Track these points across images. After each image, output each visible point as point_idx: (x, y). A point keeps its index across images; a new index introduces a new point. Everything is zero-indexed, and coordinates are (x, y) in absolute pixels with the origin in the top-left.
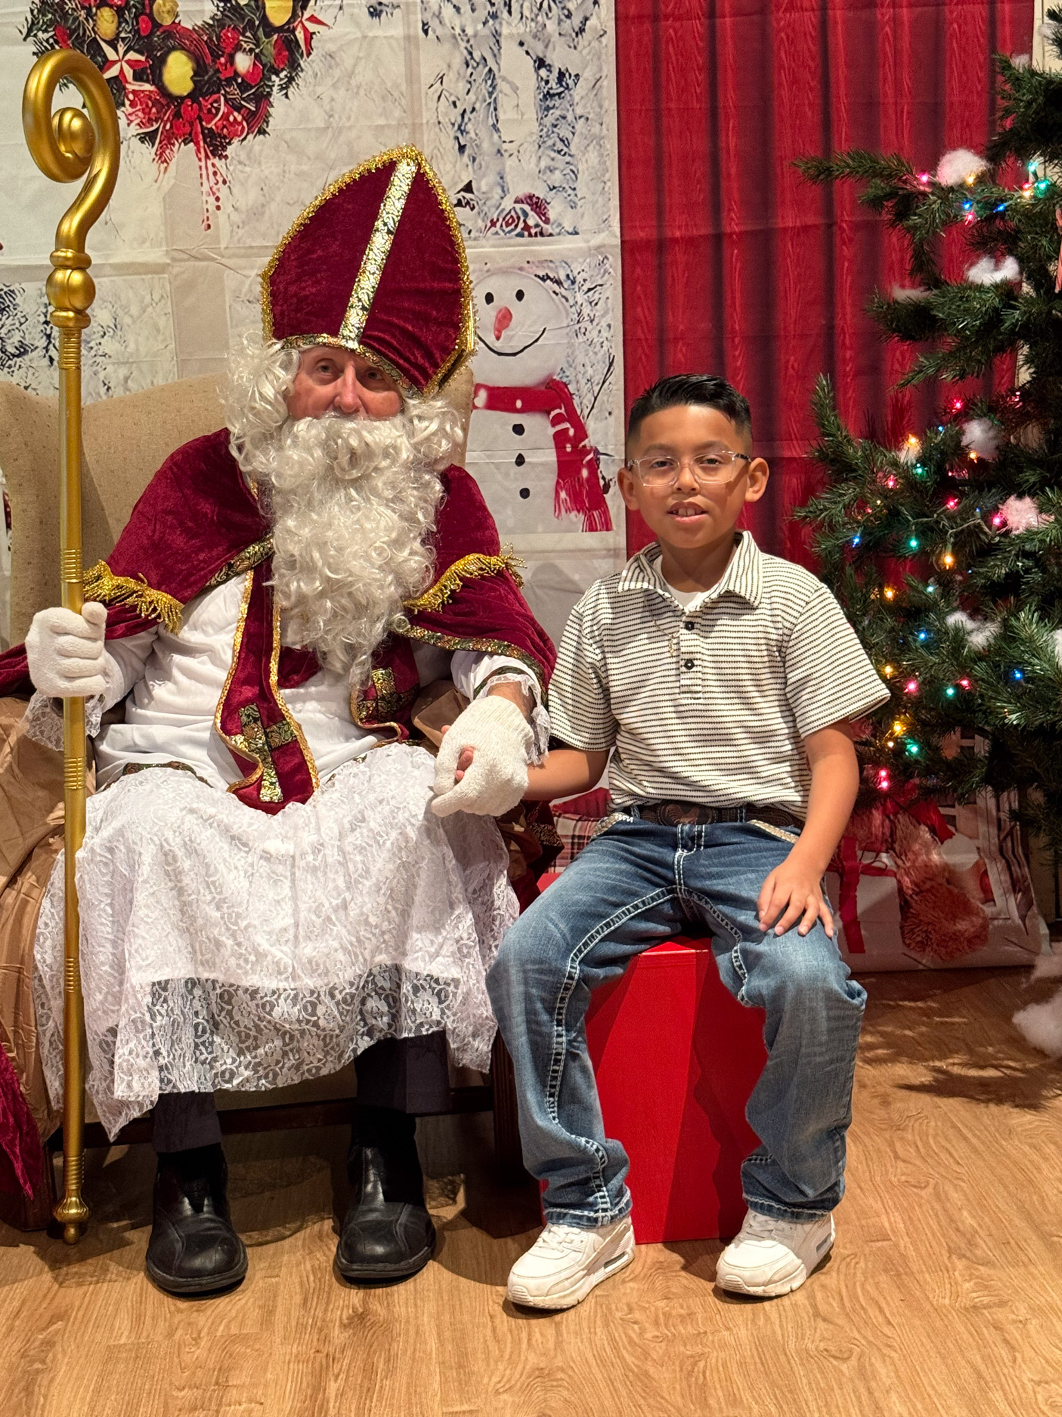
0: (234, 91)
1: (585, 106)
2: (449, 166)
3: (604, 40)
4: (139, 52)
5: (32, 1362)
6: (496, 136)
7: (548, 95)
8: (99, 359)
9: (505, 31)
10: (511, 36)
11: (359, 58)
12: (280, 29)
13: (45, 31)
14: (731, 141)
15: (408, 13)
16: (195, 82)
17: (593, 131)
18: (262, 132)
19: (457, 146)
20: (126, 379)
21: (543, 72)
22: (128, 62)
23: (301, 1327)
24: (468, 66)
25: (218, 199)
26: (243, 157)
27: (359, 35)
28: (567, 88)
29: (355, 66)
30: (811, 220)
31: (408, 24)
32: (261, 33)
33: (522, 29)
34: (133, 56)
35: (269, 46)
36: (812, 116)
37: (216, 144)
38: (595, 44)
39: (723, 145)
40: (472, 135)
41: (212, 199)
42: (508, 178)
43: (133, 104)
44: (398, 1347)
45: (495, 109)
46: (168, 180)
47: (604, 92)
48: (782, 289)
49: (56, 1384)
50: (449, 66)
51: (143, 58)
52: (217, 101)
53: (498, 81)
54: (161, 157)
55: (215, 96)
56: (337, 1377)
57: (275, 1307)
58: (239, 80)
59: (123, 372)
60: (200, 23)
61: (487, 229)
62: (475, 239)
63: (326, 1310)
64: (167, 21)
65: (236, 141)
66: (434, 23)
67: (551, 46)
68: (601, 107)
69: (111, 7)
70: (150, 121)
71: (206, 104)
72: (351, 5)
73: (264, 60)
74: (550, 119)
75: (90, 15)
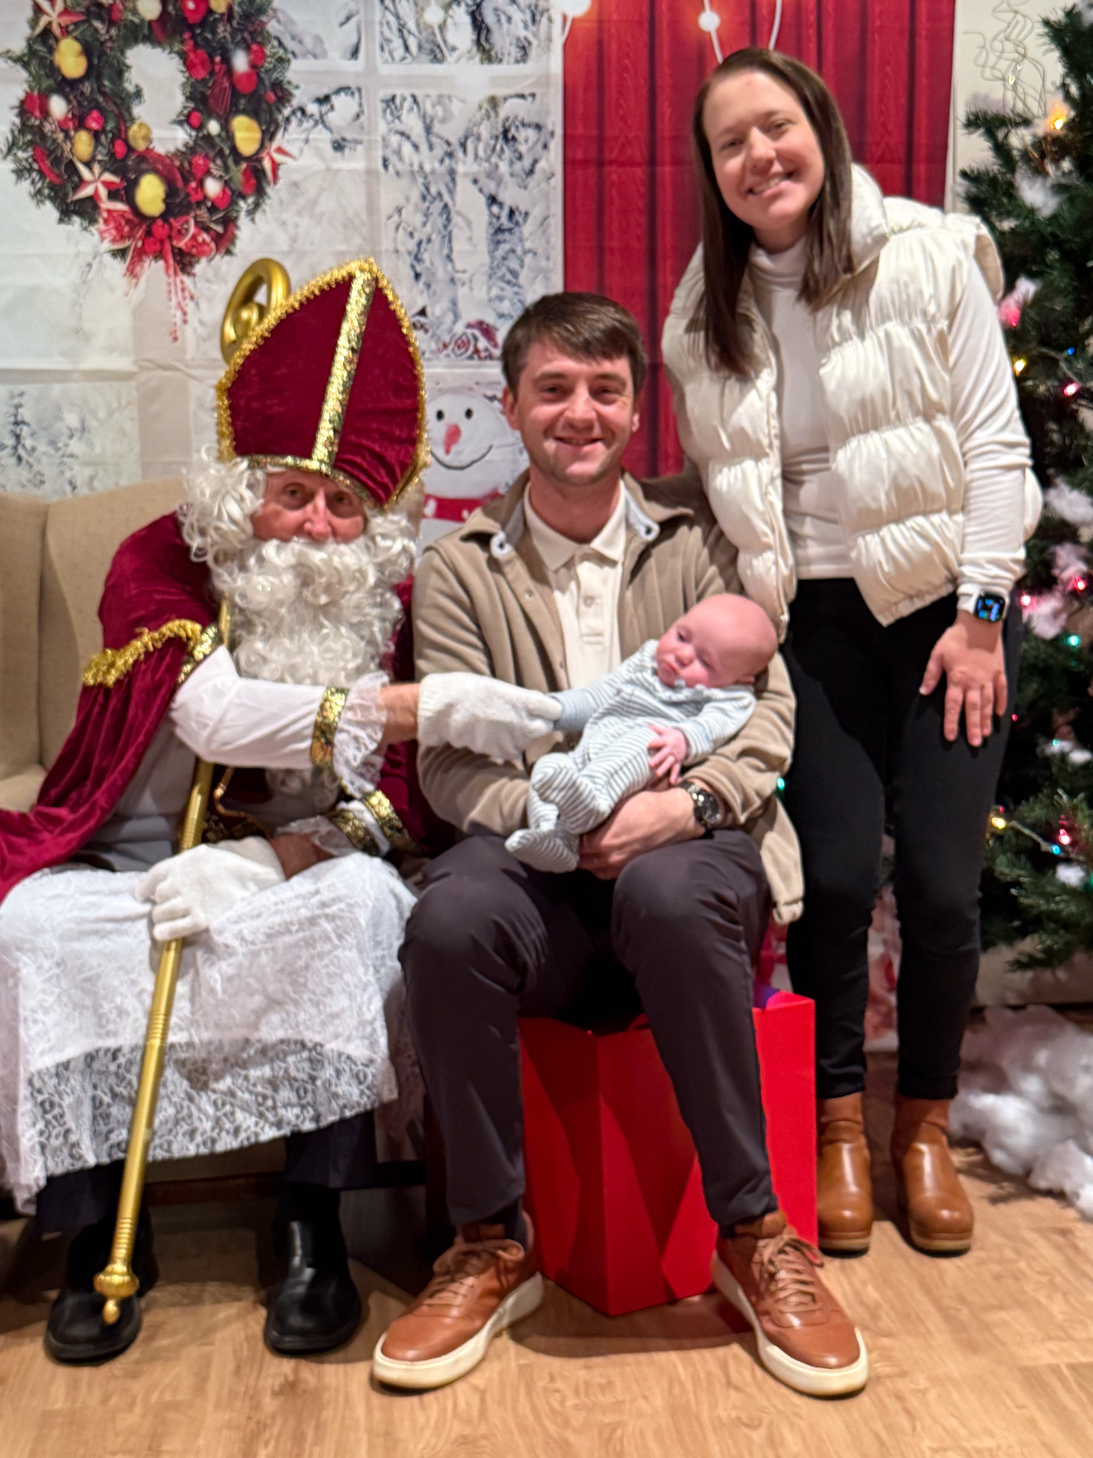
0: (203, 213)
1: (533, 242)
2: (405, 290)
3: (553, 181)
4: (114, 172)
6: (449, 267)
7: (500, 230)
8: (66, 460)
9: (460, 169)
10: (466, 175)
11: (321, 190)
12: (248, 159)
13: (25, 150)
15: (370, 147)
16: (166, 204)
17: (540, 264)
18: (228, 252)
19: (412, 274)
20: (92, 478)
21: (495, 209)
22: (106, 184)
23: (233, 1395)
24: (424, 198)
25: (185, 313)
26: (210, 274)
27: (322, 166)
28: (517, 224)
29: (318, 196)
31: (369, 158)
32: (230, 161)
33: (476, 168)
34: (108, 177)
35: (238, 173)
37: (184, 261)
38: (544, 185)
41: (179, 314)
42: (460, 305)
43: (106, 221)
45: (450, 241)
46: (137, 294)
47: (552, 229)
50: (408, 199)
51: (117, 180)
52: (187, 222)
53: (453, 215)
54: (132, 272)
55: (184, 218)
56: (267, 1443)
57: (209, 1374)
58: (209, 204)
59: (88, 471)
60: (172, 149)
61: (439, 351)
62: (429, 360)
64: (141, 146)
65: (204, 261)
66: (393, 159)
67: (502, 186)
68: (548, 242)
69: (89, 130)
70: (122, 238)
71: (176, 224)
72: (316, 140)
73: (233, 185)
74: (500, 252)
75: (67, 136)
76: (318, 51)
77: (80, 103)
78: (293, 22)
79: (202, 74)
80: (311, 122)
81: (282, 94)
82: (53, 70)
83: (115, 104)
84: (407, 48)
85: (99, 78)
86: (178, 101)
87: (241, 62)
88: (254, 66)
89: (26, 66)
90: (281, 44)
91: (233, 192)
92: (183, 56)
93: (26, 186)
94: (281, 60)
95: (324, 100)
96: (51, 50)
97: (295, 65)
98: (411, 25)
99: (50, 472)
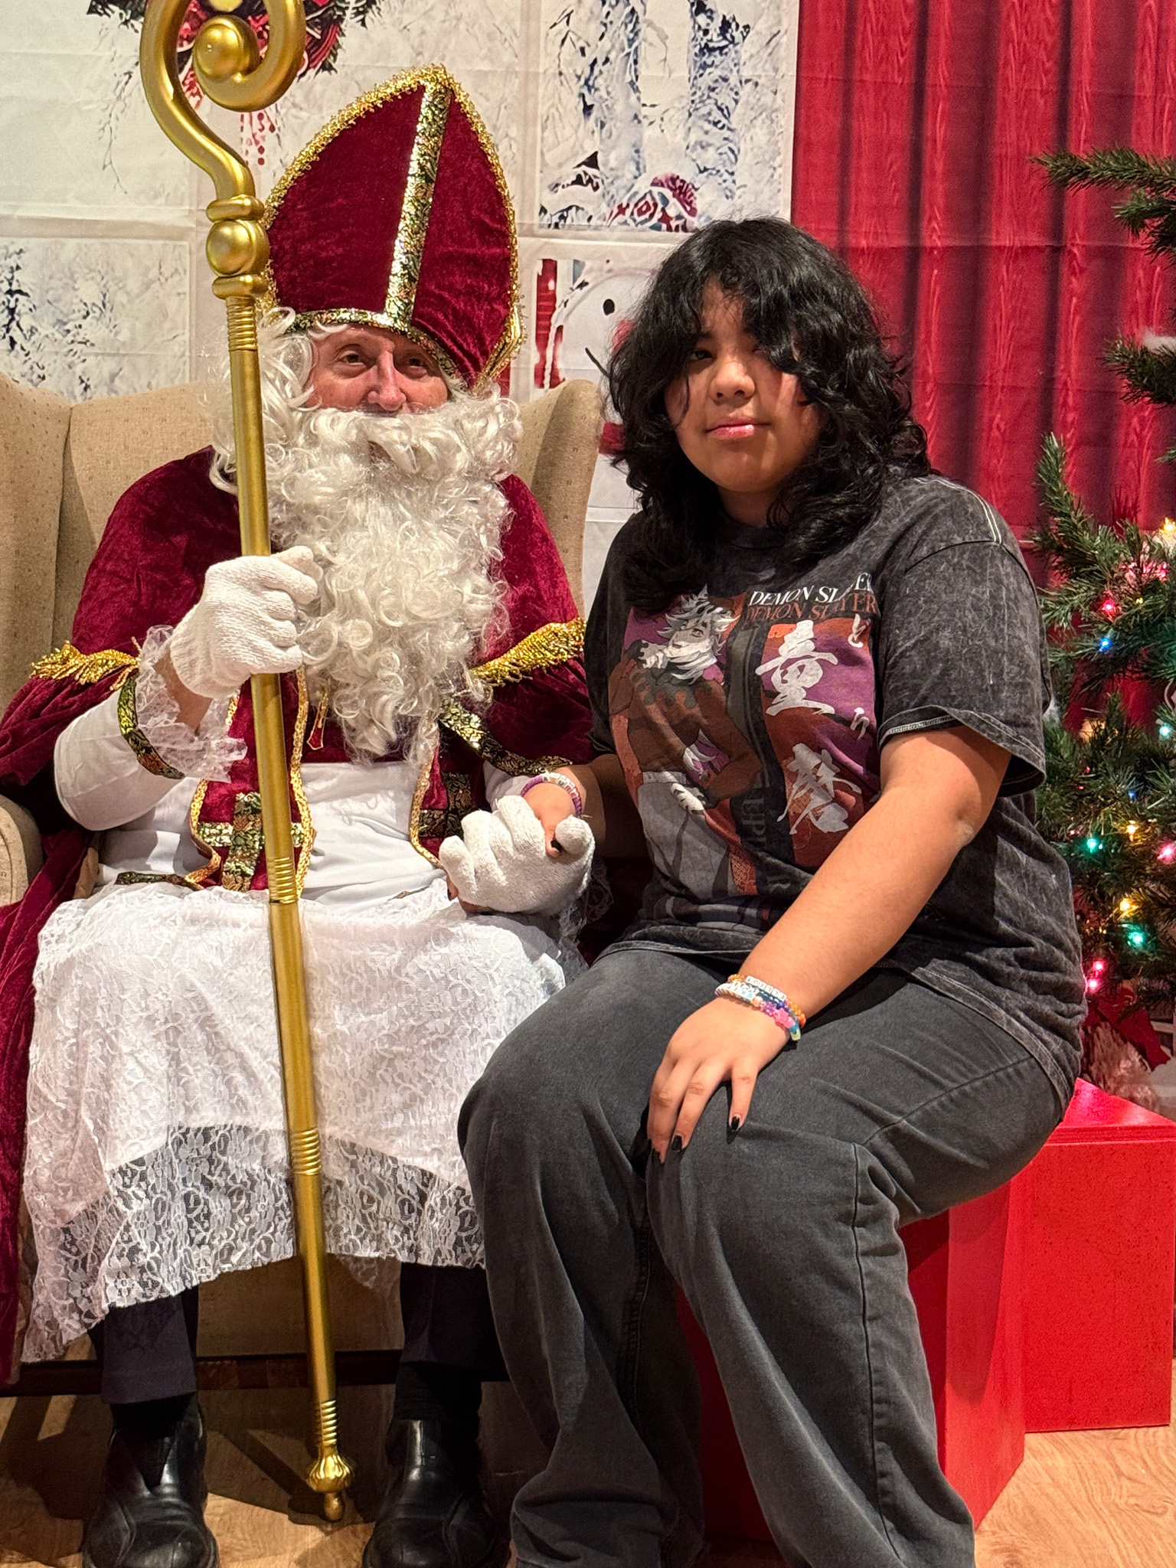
1: (754, 67)
2: (569, 131)
6: (633, 97)
8: (77, 347)
14: (938, 129)
17: (763, 99)
18: (327, 67)
19: (581, 106)
20: (112, 376)
21: (702, 19)
25: (261, 150)
26: (299, 98)
28: (733, 41)
30: (1034, 239)
36: (1043, 106)
39: (929, 134)
40: (603, 93)
41: (254, 149)
42: (645, 153)
45: (636, 62)
47: (782, 52)
48: (991, 324)
50: (580, 2)
53: (642, 26)
54: (192, 87)
59: (108, 366)
61: (613, 216)
62: (596, 228)
68: (776, 70)
74: (707, 80)
99: (54, 365)
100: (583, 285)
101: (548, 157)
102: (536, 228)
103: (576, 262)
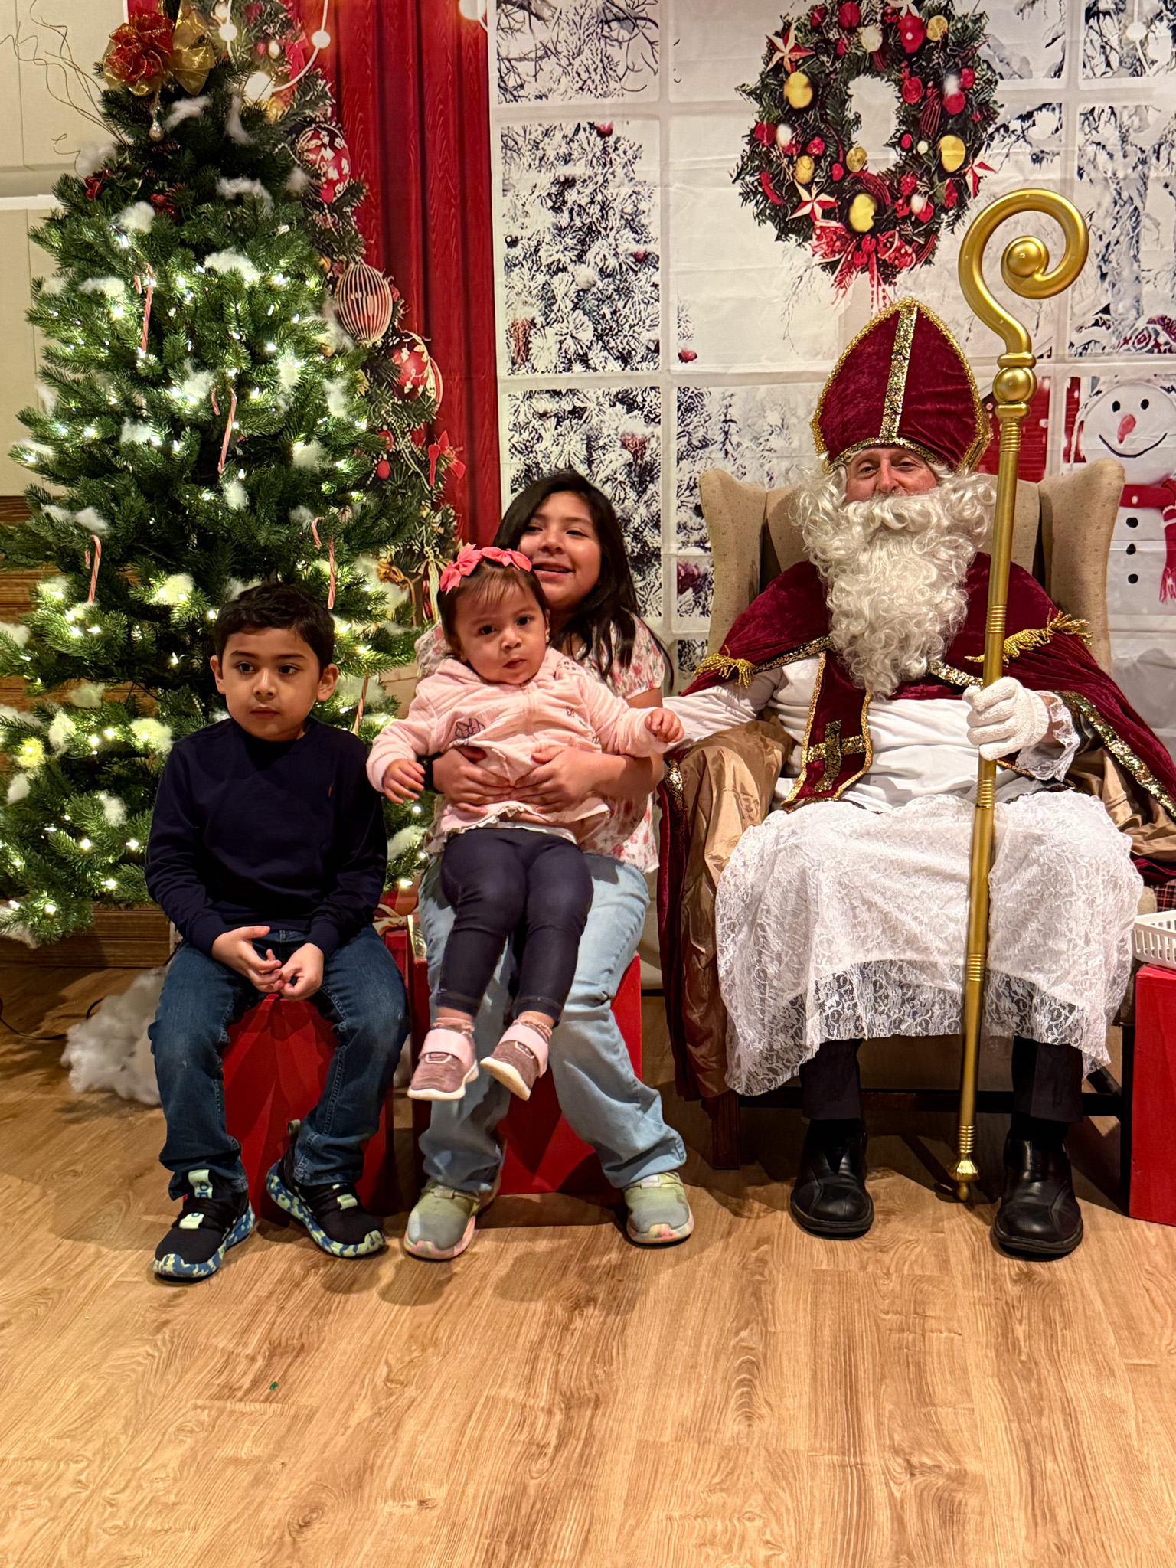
0: (908, 228)
2: (1090, 291)
4: (831, 194)
5: (753, 1274)
6: (1136, 265)
8: (766, 453)
9: (1153, 174)
10: (1158, 179)
12: (953, 174)
13: (752, 175)
15: (1066, 159)
16: (875, 221)
18: (928, 262)
19: (1099, 275)
20: (787, 471)
22: (821, 203)
23: (976, 1277)
24: (1116, 203)
26: (910, 283)
27: (1021, 178)
31: (1065, 170)
32: (935, 178)
33: (1168, 173)
34: (824, 197)
35: (941, 188)
37: (887, 273)
40: (1114, 264)
42: (1144, 302)
43: (819, 238)
44: (1069, 1304)
45: (1138, 242)
49: (777, 1296)
50: (1099, 205)
51: (832, 200)
52: (893, 236)
53: (1142, 218)
54: (840, 283)
55: (890, 233)
56: (1020, 1322)
57: (948, 1257)
58: (913, 218)
59: (785, 464)
60: (884, 170)
61: (1120, 346)
62: (1109, 354)
63: (994, 1265)
64: (857, 168)
65: (905, 270)
66: (1088, 168)
69: (810, 155)
70: (833, 253)
71: (883, 239)
72: (1017, 153)
73: (936, 200)
75: (791, 162)
76: (1024, 72)
77: (804, 131)
78: (1003, 46)
79: (916, 99)
80: (1014, 137)
81: (988, 113)
82: (782, 101)
83: (835, 130)
84: (1108, 64)
85: (823, 107)
86: (892, 125)
87: (952, 85)
88: (962, 89)
89: (758, 98)
90: (989, 67)
91: (936, 206)
92: (899, 83)
93: (751, 206)
94: (989, 82)
95: (1027, 117)
96: (782, 84)
97: (1002, 85)
98: (1114, 42)
99: (751, 465)
100: (1099, 392)
101: (1076, 310)
102: (1067, 358)
103: (1094, 378)
